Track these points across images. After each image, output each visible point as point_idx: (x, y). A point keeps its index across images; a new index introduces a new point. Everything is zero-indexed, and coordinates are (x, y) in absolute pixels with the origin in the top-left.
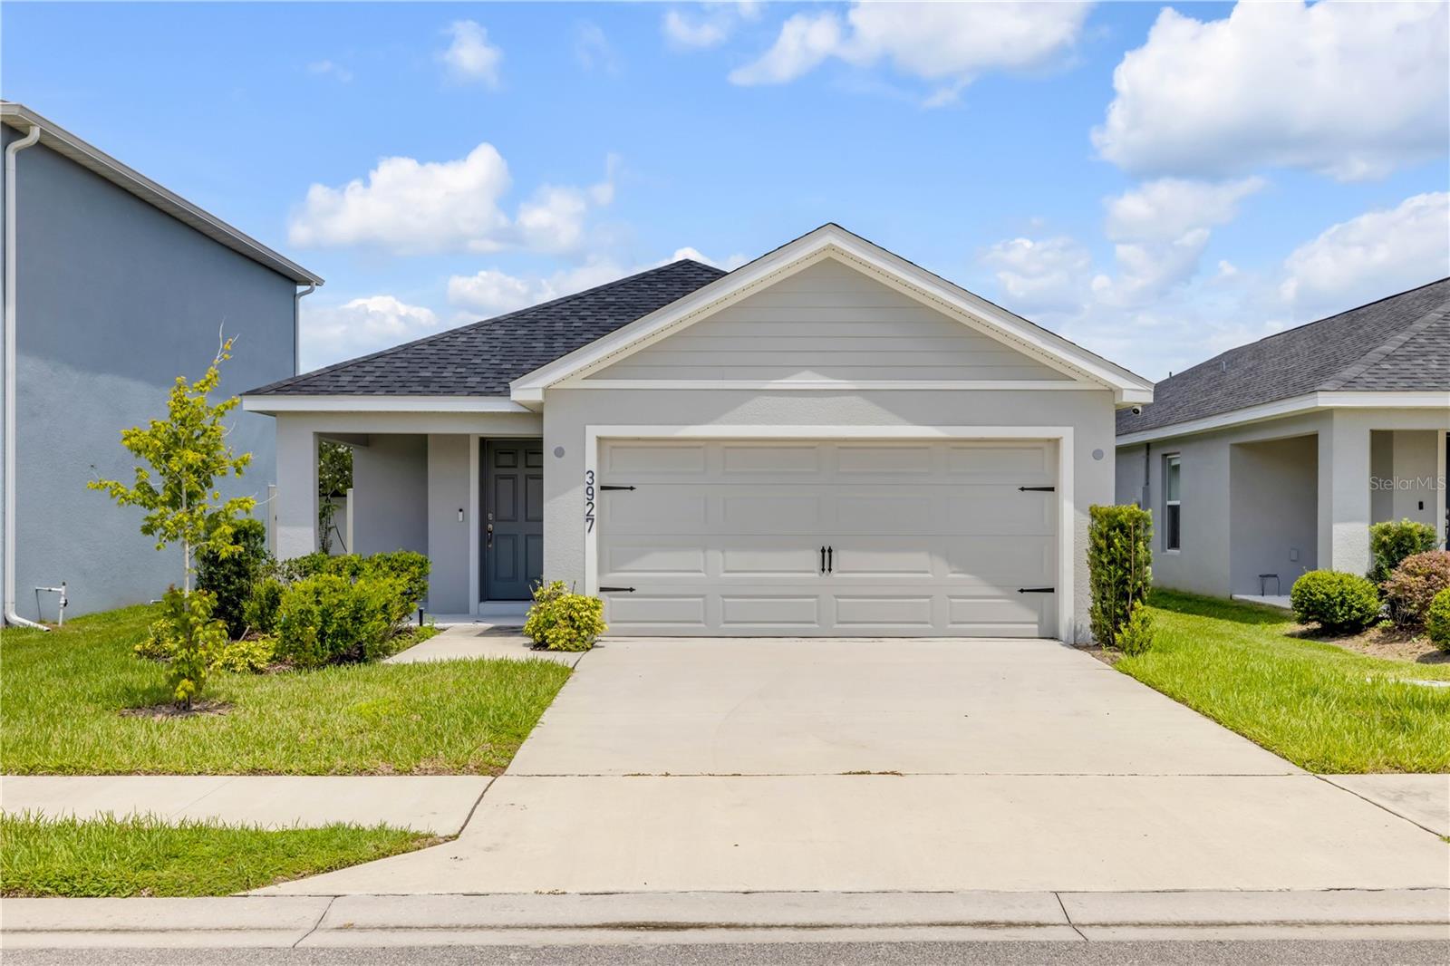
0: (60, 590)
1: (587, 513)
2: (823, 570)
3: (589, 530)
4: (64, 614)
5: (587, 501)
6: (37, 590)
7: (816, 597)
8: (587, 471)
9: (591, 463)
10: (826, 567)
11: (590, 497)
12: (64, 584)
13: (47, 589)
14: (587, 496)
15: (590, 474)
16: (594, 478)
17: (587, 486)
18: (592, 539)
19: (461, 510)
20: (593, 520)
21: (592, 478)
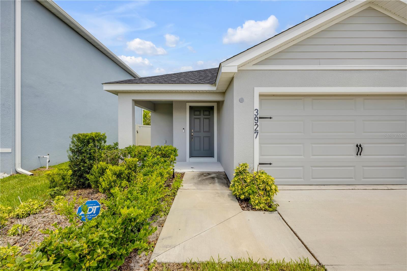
0: (47, 157)
1: (255, 129)
2: (357, 154)
3: (256, 137)
4: (48, 165)
5: (255, 124)
6: (39, 157)
7: (354, 166)
8: (254, 110)
9: (257, 106)
10: (359, 153)
11: (256, 122)
12: (48, 155)
13: (42, 156)
14: (255, 121)
15: (256, 111)
16: (258, 112)
17: (255, 116)
18: (257, 141)
19: (184, 129)
20: (258, 132)
21: (257, 112)
